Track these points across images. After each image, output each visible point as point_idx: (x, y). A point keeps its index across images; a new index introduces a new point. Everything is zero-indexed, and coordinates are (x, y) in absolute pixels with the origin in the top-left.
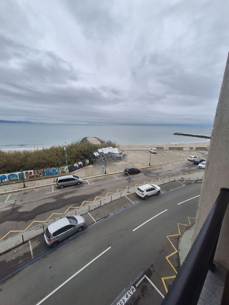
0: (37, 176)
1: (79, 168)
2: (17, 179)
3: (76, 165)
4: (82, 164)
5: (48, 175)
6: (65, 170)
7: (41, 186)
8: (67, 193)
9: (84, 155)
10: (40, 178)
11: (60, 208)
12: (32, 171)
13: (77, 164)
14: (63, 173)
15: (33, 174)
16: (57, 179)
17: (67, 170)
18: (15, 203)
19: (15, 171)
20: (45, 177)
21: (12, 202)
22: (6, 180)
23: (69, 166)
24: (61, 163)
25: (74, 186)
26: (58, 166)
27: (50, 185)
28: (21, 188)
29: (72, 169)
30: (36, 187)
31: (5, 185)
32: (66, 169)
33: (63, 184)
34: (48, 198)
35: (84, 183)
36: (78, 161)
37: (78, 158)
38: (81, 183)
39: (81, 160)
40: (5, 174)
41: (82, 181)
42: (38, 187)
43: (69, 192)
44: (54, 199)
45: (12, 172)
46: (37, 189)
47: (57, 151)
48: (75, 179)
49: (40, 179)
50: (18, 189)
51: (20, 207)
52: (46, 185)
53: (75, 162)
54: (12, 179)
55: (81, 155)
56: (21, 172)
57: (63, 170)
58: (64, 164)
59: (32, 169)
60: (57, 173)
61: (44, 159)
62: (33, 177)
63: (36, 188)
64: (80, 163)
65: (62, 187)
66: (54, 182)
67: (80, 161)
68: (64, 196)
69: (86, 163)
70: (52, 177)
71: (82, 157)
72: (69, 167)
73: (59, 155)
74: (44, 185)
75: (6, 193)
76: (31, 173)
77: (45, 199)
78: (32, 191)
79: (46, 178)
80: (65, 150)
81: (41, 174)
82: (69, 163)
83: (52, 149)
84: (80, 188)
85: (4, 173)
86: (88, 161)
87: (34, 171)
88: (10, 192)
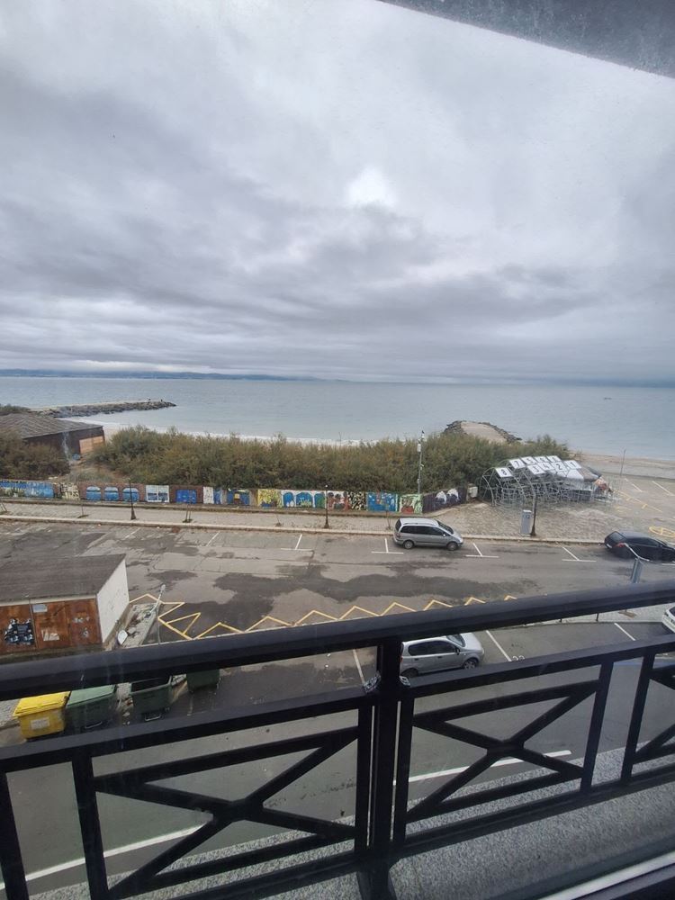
0: (349, 508)
1: (447, 506)
2: (311, 507)
3: (441, 495)
4: (457, 495)
5: (372, 508)
6: (413, 504)
7: (360, 532)
8: (421, 565)
9: (464, 470)
10: (355, 513)
11: (408, 594)
12: (341, 493)
13: (446, 492)
14: (409, 511)
15: (342, 502)
16: (399, 524)
17: (419, 505)
18: (312, 557)
19: (309, 487)
20: (366, 512)
21: (307, 552)
22: (292, 504)
23: (426, 495)
24: (404, 484)
25: (439, 551)
26: (398, 490)
27: (379, 535)
28: (319, 527)
29: (430, 506)
30: (349, 531)
31: (290, 513)
32: (417, 502)
33: (411, 539)
34: (377, 564)
35: (468, 550)
36: (446, 487)
37: (446, 477)
38: (458, 546)
39: (457, 483)
40: (292, 491)
41: (461, 541)
42: (353, 534)
43: (426, 563)
44: (392, 569)
45: (304, 488)
46: (352, 537)
47: (395, 453)
48: (444, 533)
49: (356, 516)
50: (315, 527)
51: (320, 568)
52: (370, 532)
53: (439, 487)
54: (303, 504)
55: (457, 471)
56: (319, 492)
57: (408, 504)
58: (412, 488)
59: (340, 488)
60: (393, 509)
61: (368, 468)
62: (342, 507)
63: (350, 534)
64: (453, 492)
65: (409, 545)
66: (389, 528)
67: (452, 487)
68: (415, 568)
69: (470, 494)
70: (380, 517)
71: (460, 475)
72: (423, 498)
73: (398, 463)
74: (367, 532)
75: (294, 532)
76: (338, 496)
77: (371, 564)
78: (341, 538)
79: (368, 516)
80: (419, 450)
81: (357, 504)
82: (424, 488)
83: (382, 449)
84: (455, 560)
85: (290, 488)
86: (473, 491)
87: (345, 495)
88: (302, 532)
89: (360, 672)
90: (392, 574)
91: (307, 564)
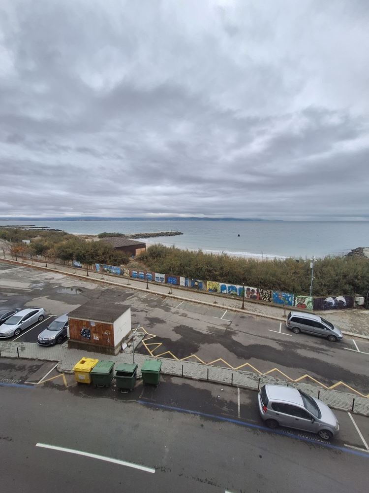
0: (260, 299)
1: (335, 308)
2: (236, 295)
3: (329, 299)
4: (344, 301)
5: (276, 301)
6: (306, 303)
7: (263, 315)
8: (304, 347)
9: (351, 283)
10: (263, 303)
11: (288, 365)
12: (255, 289)
13: (334, 298)
14: (302, 307)
15: (255, 294)
16: (290, 315)
17: (311, 304)
18: (230, 325)
19: (236, 283)
20: (271, 303)
21: (227, 322)
22: (225, 291)
23: (316, 297)
24: (300, 288)
25: (321, 340)
26: (294, 291)
27: (277, 320)
28: (239, 308)
29: (319, 306)
30: (256, 314)
31: (224, 297)
32: (309, 302)
33: (298, 327)
34: (270, 339)
35: (346, 344)
36: (335, 294)
37: (336, 287)
38: (337, 340)
39: (344, 293)
40: (226, 284)
41: (341, 336)
42: (259, 316)
43: (308, 346)
44: (280, 344)
45: (233, 283)
46: (258, 317)
47: (297, 267)
48: (326, 327)
49: (264, 304)
50: (236, 307)
51: (234, 333)
52: (271, 317)
53: (329, 294)
54: (231, 292)
55: (345, 284)
56: (242, 287)
57: (302, 302)
58: (306, 291)
59: (255, 286)
60: (290, 304)
61: (274, 275)
62: (255, 297)
63: (257, 315)
64: (341, 298)
65: (296, 330)
66: (284, 316)
67: (340, 295)
68: (298, 348)
69: (357, 302)
70: (280, 308)
71: (348, 287)
72: (314, 300)
73: (298, 274)
74: (268, 316)
75: (223, 308)
76: (253, 290)
77: (266, 338)
78: (251, 317)
79: (272, 306)
80: (311, 266)
81: (265, 297)
82: (315, 293)
83: (288, 262)
84: (332, 349)
85: (225, 282)
86: (361, 300)
87: (257, 290)
88: (227, 309)
89: (239, 408)
90: (279, 348)
91: (225, 329)
